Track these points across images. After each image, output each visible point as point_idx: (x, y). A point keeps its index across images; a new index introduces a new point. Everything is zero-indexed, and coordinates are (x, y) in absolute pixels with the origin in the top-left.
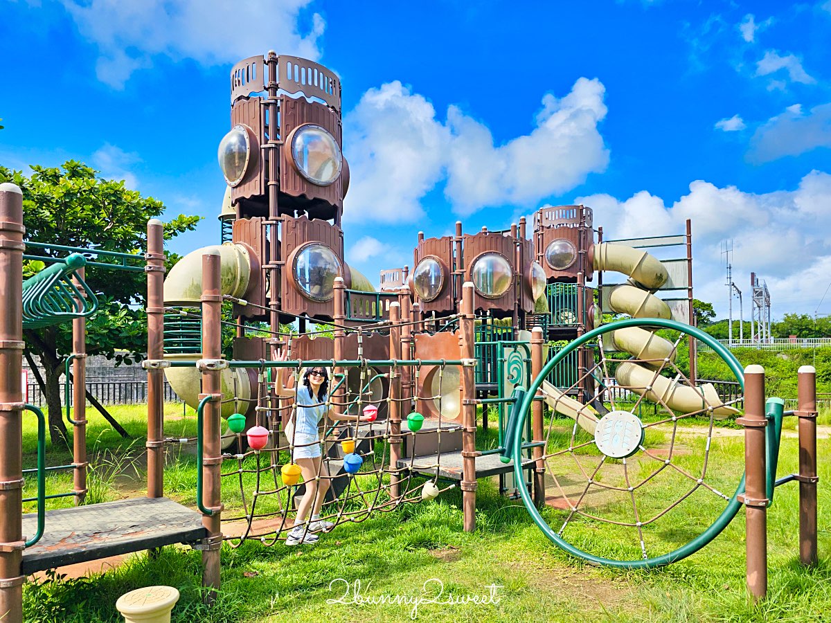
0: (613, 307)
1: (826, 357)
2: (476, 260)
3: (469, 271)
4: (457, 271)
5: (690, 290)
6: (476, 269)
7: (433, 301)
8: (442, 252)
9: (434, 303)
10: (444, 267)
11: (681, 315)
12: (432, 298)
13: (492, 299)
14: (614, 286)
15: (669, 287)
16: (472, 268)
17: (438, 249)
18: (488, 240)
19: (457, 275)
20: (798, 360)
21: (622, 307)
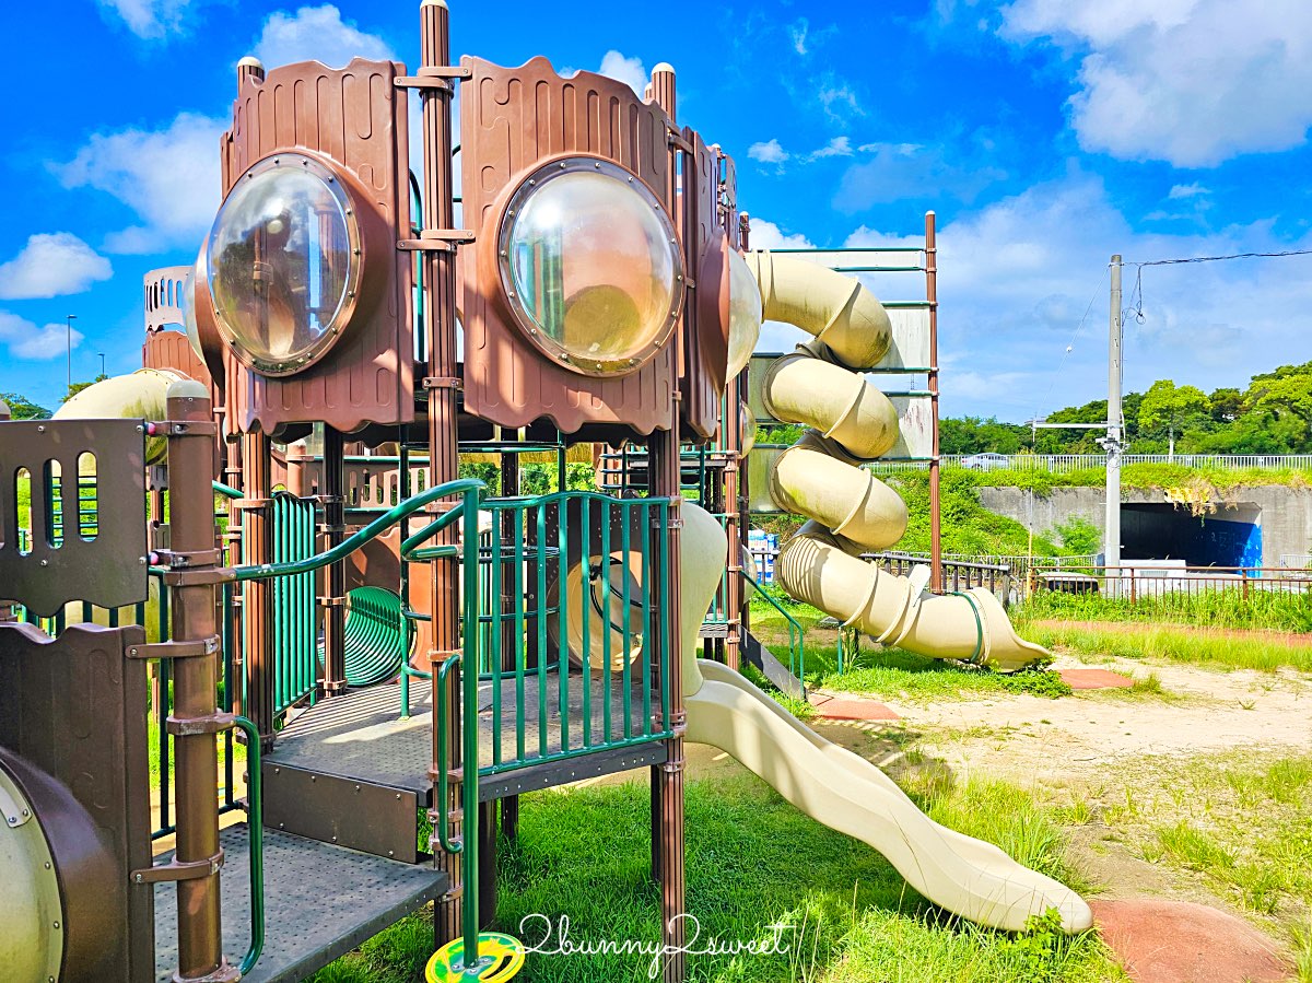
0: (775, 408)
1: (953, 484)
2: (522, 193)
3: (487, 236)
4: (432, 238)
5: (933, 374)
6: (521, 230)
7: (307, 375)
8: (351, 138)
9: (316, 386)
10: (365, 209)
11: (917, 430)
12: (305, 358)
13: (595, 380)
14: (776, 359)
15: (893, 366)
16: (507, 223)
17: (332, 119)
18: (574, 97)
19: (430, 253)
20: (915, 488)
21: (803, 409)
